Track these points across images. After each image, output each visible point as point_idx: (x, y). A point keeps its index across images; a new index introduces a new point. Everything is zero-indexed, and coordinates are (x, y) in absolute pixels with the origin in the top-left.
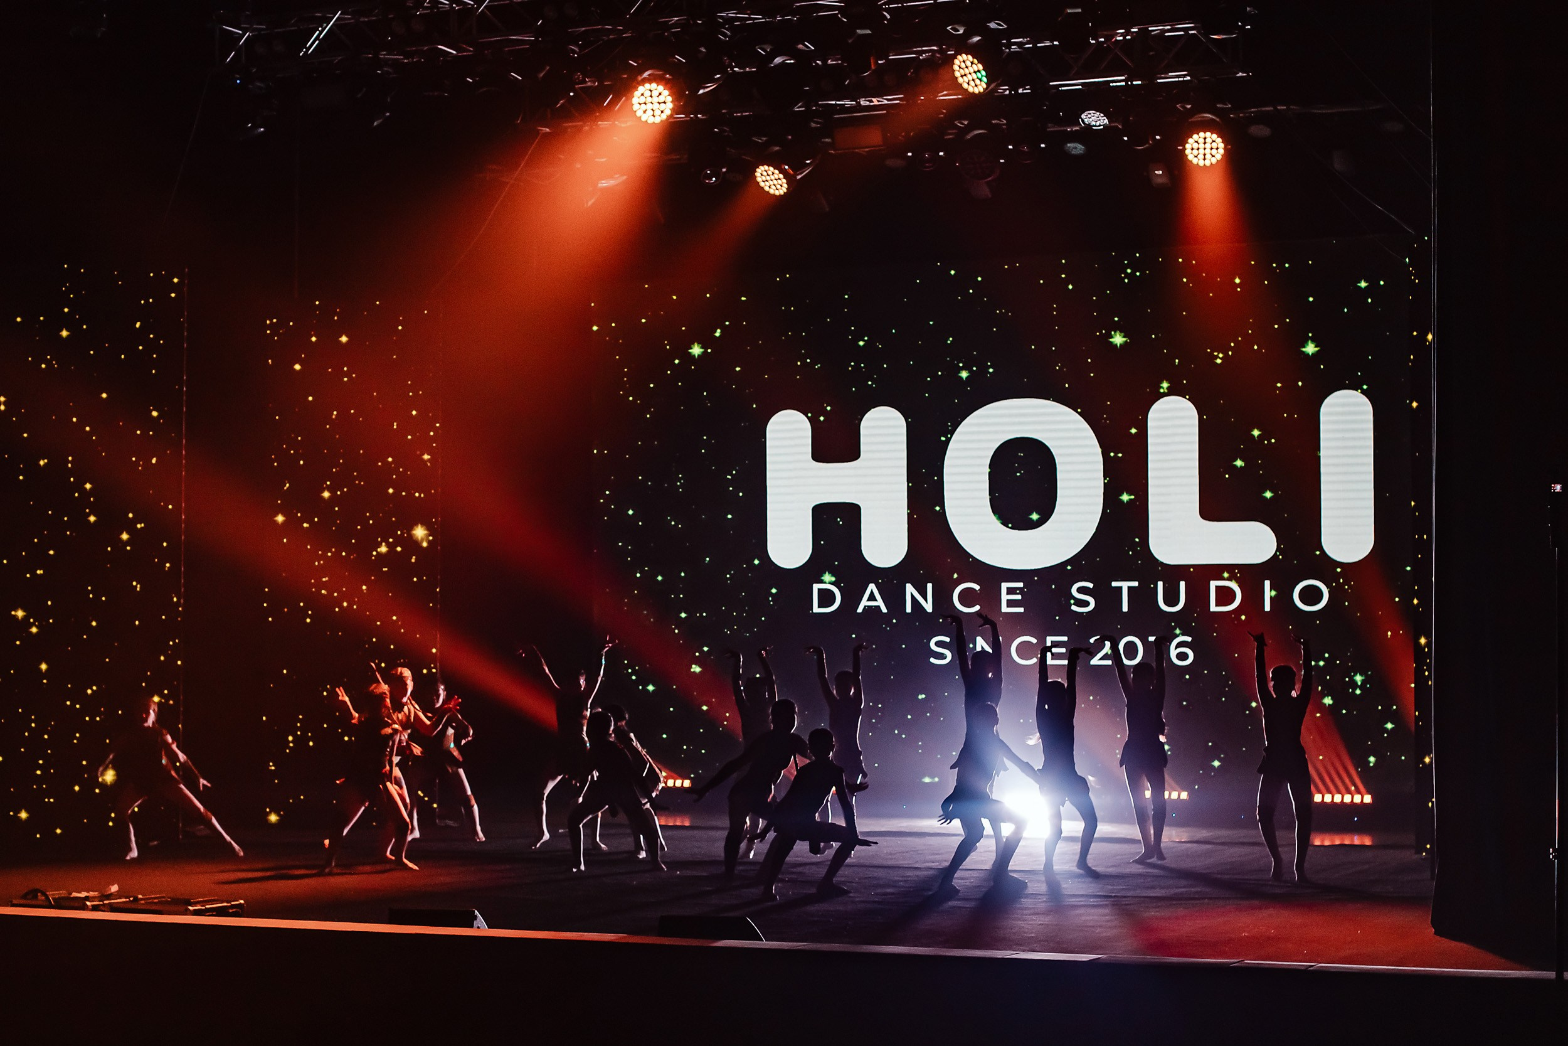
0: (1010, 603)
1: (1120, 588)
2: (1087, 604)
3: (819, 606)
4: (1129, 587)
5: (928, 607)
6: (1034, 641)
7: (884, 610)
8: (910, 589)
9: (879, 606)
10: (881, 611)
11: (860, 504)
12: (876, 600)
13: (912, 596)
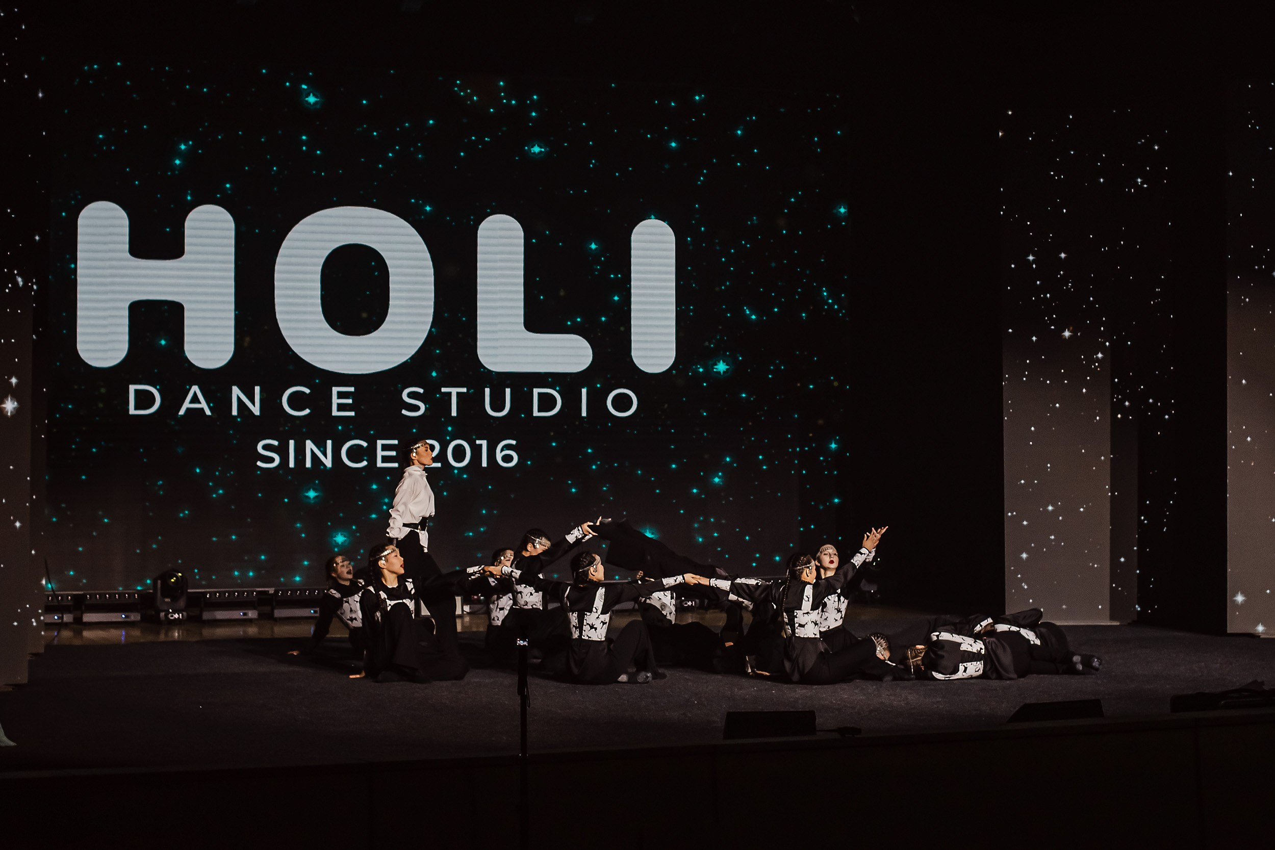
0: (341, 407)
1: (450, 394)
2: (417, 408)
3: (136, 408)
4: (458, 393)
5: (256, 410)
6: (365, 444)
7: (208, 413)
8: (236, 391)
9: (202, 409)
10: (205, 413)
11: (183, 304)
12: (200, 403)
13: (239, 398)
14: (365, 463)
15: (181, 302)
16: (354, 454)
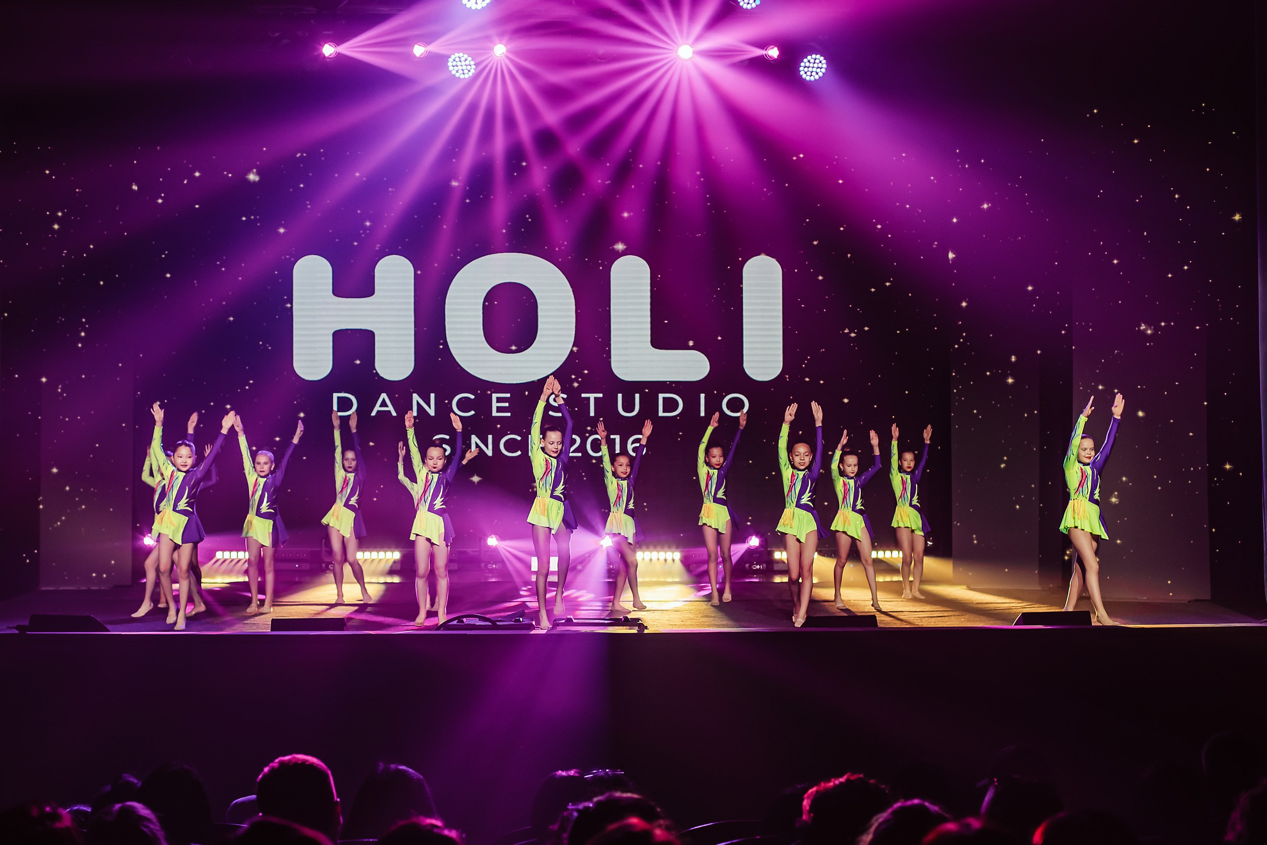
0: (499, 409)
1: (589, 398)
4: (595, 398)
5: (432, 412)
6: (519, 438)
7: (394, 414)
8: (416, 398)
9: (389, 411)
10: (392, 415)
11: (374, 331)
12: (387, 406)
13: (418, 403)
14: (519, 453)
15: (372, 330)
16: (510, 446)
